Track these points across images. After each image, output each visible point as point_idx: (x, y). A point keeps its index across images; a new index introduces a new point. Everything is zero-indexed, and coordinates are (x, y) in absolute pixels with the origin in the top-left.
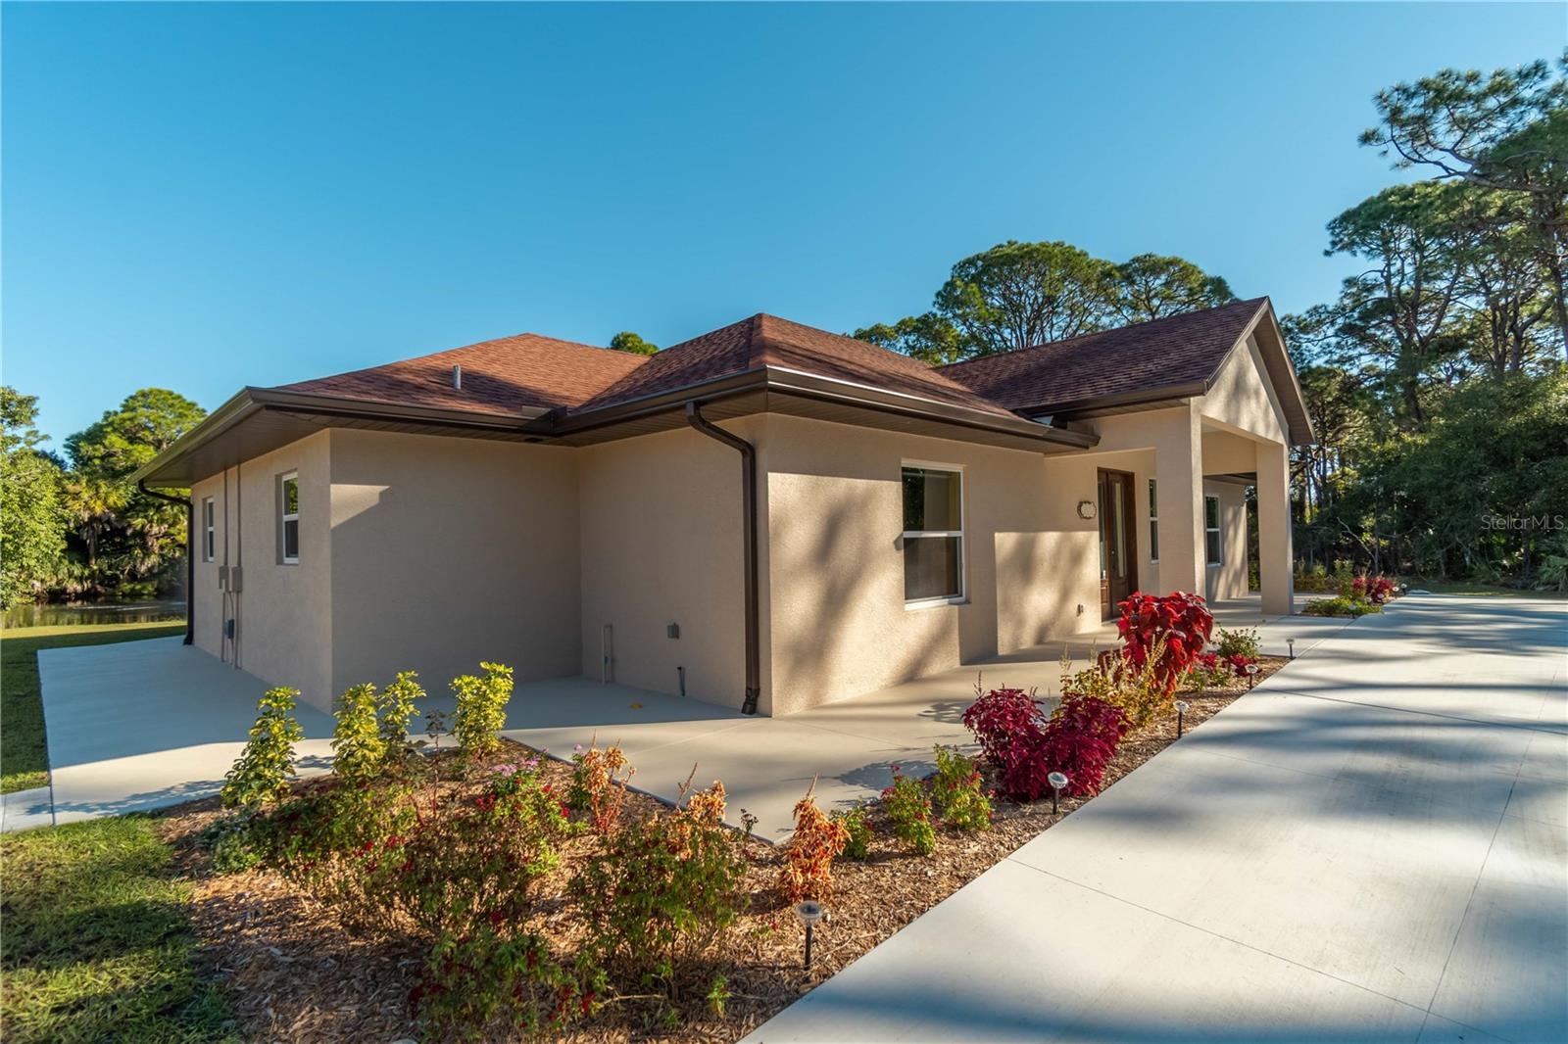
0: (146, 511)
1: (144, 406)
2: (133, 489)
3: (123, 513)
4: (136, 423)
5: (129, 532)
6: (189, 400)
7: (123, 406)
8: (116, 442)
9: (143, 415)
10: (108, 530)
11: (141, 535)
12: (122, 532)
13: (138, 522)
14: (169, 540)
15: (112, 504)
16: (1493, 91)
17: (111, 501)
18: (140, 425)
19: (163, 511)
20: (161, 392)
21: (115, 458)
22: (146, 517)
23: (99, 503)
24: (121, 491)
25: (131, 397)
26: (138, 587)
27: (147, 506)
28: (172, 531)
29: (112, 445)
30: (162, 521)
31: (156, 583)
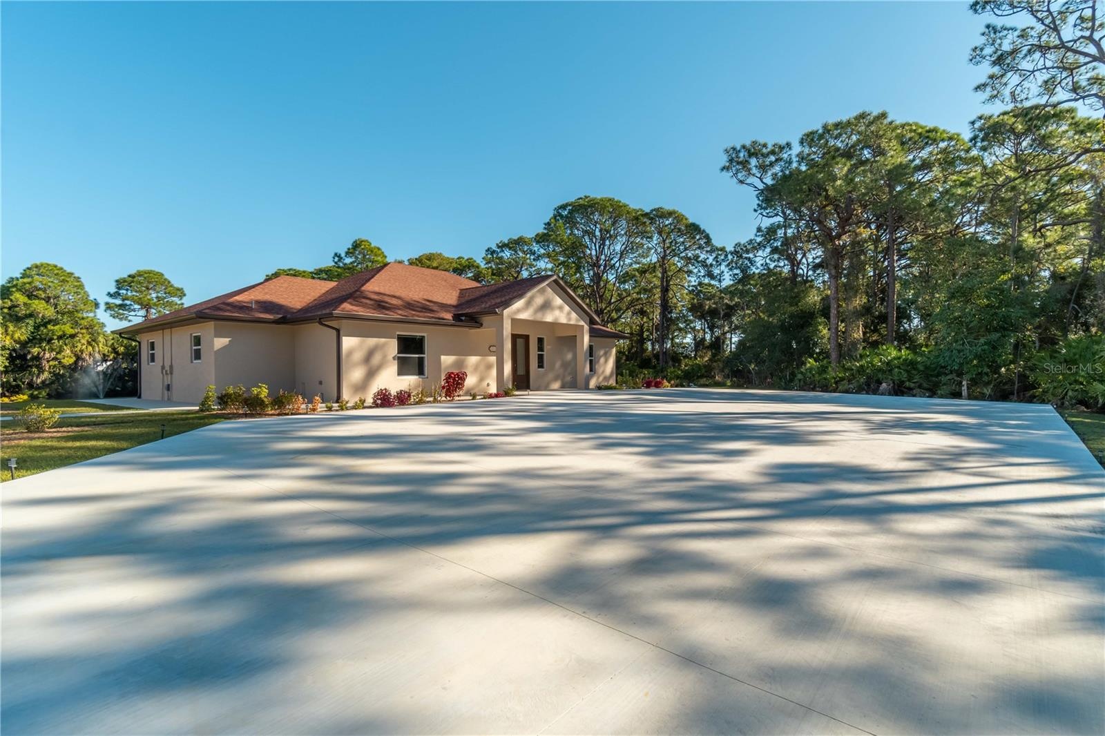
0: (40, 344)
1: (38, 275)
2: (31, 328)
3: (24, 344)
4: (33, 285)
5: (29, 357)
6: (68, 271)
7: (23, 274)
8: (20, 298)
9: (38, 281)
10: (14, 355)
11: (37, 358)
12: (23, 357)
13: (35, 351)
14: (57, 362)
15: (17, 338)
16: (773, 152)
17: (16, 336)
18: (36, 287)
19: (52, 344)
20: (48, 265)
21: (18, 309)
22: (41, 347)
23: (8, 338)
24: (23, 330)
25: (28, 268)
26: (36, 393)
27: (41, 340)
28: (59, 356)
29: (17, 300)
30: (52, 350)
31: (47, 390)
